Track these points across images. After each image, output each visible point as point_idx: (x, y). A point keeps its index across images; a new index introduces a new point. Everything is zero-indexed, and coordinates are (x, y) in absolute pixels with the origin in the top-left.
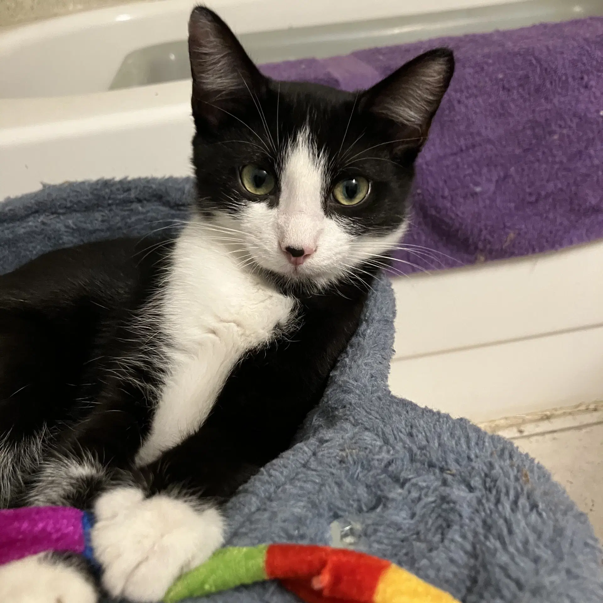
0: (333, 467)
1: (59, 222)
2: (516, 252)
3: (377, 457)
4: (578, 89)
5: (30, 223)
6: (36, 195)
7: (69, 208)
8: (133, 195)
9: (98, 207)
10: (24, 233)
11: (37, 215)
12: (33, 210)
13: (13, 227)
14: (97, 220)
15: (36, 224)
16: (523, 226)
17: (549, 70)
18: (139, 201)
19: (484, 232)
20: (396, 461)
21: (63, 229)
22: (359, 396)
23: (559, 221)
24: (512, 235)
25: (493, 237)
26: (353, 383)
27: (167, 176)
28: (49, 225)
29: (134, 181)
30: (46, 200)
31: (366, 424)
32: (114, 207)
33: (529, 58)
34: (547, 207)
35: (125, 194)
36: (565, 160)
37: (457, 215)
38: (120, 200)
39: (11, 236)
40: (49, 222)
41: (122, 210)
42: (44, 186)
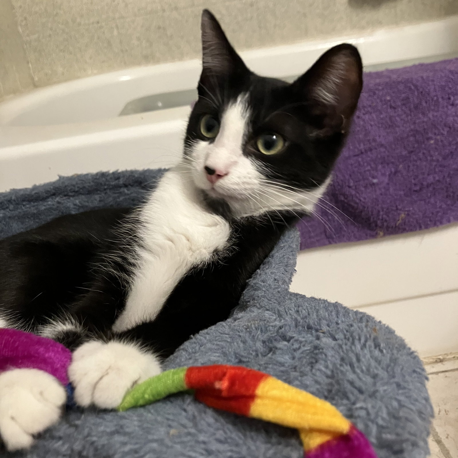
0: (240, 332)
1: (69, 202)
2: (407, 229)
3: (272, 324)
4: (447, 107)
5: (49, 203)
6: (54, 183)
7: (77, 192)
8: (121, 182)
9: (97, 191)
10: (45, 209)
11: (54, 197)
12: (52, 193)
13: (37, 205)
14: (96, 200)
15: (54, 203)
16: (411, 209)
17: (424, 93)
18: (126, 186)
19: (381, 213)
20: (285, 327)
21: (72, 206)
22: (265, 291)
23: (438, 204)
24: (403, 215)
25: (388, 216)
26: (261, 284)
27: (146, 168)
28: (63, 204)
29: (123, 172)
30: (61, 187)
31: (267, 307)
32: (108, 191)
33: (409, 85)
34: (429, 195)
35: (117, 182)
36: (440, 159)
37: (360, 200)
38: (112, 185)
39: (35, 211)
40: (63, 202)
41: (114, 193)
42: (60, 177)
